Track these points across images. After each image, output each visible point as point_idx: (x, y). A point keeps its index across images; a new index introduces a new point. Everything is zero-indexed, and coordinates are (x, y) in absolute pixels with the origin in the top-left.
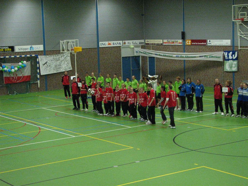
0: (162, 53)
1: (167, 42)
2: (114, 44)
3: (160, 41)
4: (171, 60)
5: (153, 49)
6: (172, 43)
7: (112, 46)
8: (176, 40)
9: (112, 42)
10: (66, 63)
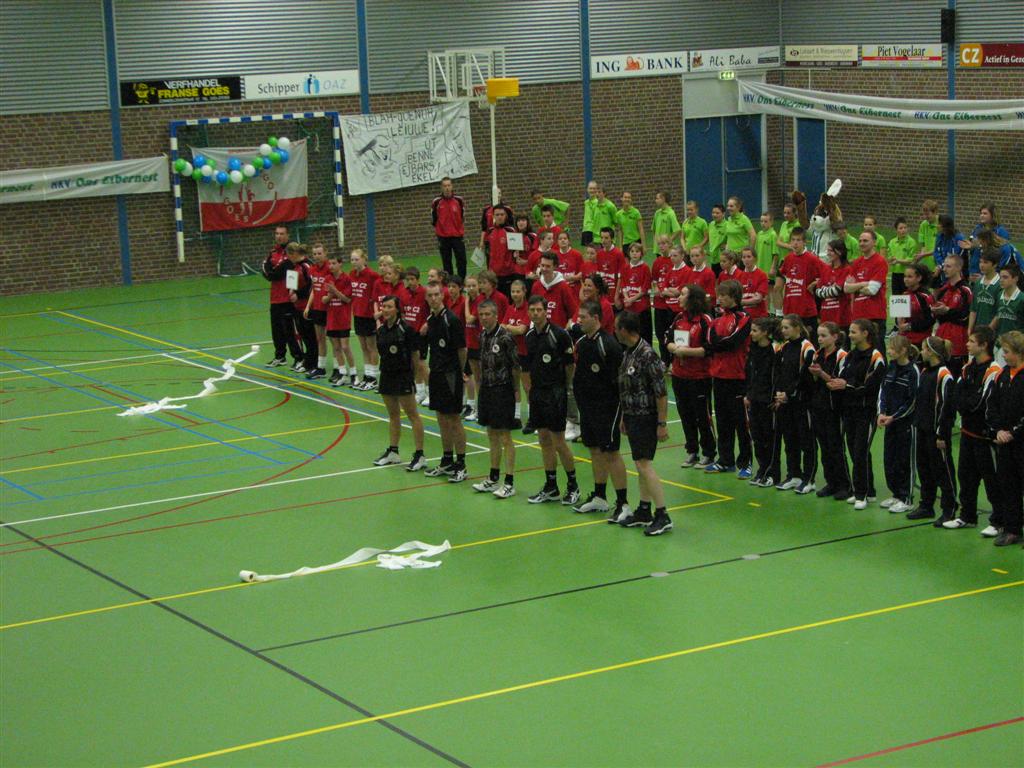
0: (854, 101)
1: (876, 55)
2: (650, 64)
3: (848, 53)
4: (894, 130)
5: (817, 86)
6: (898, 59)
7: (644, 71)
8: (916, 46)
9: (642, 58)
10: (452, 144)
